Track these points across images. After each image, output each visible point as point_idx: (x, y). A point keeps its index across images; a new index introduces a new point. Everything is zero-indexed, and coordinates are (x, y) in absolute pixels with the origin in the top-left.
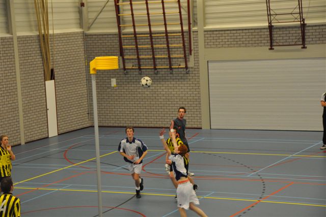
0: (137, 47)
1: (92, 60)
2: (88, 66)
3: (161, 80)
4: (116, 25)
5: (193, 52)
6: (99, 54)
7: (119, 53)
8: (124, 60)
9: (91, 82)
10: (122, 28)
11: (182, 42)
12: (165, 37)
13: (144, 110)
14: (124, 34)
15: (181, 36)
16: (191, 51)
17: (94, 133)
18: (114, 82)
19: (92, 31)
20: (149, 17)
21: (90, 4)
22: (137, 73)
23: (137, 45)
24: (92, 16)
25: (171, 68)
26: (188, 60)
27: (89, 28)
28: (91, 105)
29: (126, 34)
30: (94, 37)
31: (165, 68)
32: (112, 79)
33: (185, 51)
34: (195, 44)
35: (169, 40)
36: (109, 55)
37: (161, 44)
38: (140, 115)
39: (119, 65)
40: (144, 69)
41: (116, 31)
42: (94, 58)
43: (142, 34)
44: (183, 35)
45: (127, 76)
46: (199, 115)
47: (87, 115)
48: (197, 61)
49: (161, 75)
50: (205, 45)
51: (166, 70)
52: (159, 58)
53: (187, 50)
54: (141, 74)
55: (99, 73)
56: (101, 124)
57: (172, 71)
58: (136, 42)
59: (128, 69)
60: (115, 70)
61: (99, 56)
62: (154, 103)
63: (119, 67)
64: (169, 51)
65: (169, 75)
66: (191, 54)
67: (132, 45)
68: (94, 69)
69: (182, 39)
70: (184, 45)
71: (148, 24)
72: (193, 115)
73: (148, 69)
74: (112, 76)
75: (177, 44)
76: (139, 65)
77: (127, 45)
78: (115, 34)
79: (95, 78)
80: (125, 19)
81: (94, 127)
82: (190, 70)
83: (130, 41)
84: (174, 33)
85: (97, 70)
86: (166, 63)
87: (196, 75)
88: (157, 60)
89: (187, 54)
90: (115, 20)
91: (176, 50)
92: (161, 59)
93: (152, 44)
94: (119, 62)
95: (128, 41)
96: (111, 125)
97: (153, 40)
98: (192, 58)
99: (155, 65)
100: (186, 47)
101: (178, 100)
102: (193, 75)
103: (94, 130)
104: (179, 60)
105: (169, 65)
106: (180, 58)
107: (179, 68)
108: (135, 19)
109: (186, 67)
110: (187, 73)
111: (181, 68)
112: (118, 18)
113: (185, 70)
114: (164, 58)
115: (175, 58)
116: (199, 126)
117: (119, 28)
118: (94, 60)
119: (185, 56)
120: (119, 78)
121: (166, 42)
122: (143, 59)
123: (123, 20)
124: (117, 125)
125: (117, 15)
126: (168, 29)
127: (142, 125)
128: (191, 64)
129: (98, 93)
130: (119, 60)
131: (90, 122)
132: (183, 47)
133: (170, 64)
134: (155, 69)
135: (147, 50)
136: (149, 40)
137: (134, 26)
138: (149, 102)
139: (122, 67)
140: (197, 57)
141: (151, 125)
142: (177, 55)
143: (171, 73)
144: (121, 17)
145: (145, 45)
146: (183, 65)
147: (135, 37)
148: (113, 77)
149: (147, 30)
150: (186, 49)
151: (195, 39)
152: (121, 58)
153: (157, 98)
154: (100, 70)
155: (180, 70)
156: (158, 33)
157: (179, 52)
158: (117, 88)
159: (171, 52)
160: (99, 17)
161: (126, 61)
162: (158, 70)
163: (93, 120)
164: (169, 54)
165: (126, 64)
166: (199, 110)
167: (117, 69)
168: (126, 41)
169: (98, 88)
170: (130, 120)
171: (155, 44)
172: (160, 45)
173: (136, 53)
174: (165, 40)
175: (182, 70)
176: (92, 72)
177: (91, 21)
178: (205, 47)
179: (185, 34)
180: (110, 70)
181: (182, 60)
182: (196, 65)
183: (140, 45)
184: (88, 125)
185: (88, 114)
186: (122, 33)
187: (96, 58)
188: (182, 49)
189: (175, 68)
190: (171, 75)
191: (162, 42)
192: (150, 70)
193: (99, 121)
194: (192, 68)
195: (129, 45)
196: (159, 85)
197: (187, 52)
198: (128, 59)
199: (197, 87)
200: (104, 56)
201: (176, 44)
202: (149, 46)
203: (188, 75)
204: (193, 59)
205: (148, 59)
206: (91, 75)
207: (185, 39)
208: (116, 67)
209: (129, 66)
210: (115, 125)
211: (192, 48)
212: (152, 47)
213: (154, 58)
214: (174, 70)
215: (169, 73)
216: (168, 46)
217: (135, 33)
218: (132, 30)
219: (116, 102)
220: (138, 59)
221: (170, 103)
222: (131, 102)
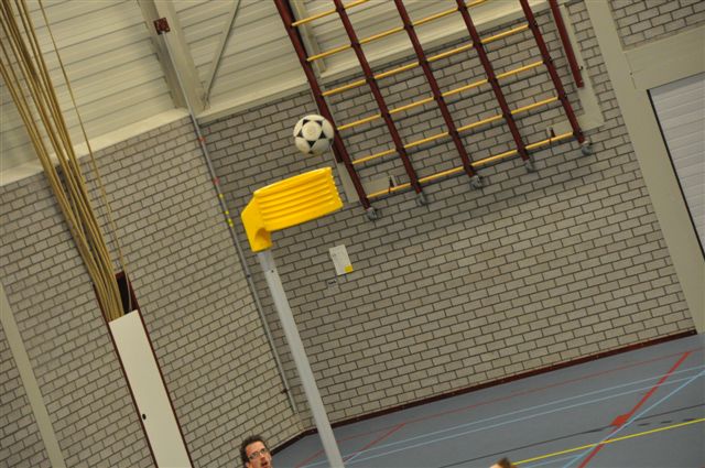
0: (386, 115)
1: (245, 205)
2: (239, 230)
3: (503, 204)
4: (295, 59)
5: (585, 75)
6: (267, 175)
7: (332, 155)
8: (353, 173)
9: (264, 280)
10: (316, 66)
11: (537, 51)
12: (474, 52)
13: (473, 324)
14: (329, 86)
15: (530, 33)
16: (576, 72)
17: (321, 452)
18: (341, 259)
19: (218, 108)
21: (185, 18)
22: (412, 204)
23: (383, 108)
24: (205, 54)
25: (525, 154)
26: (574, 107)
27: (206, 99)
28: (287, 358)
29: (337, 83)
30: (231, 123)
31: (503, 160)
32: (332, 251)
33: (556, 79)
34: (586, 45)
35: (490, 57)
36: (299, 171)
37: (466, 81)
38: (462, 345)
39: (342, 194)
40: (430, 183)
41: (300, 80)
42: (251, 194)
43: (391, 65)
44: (533, 27)
45: (378, 224)
46: (670, 289)
47: (284, 397)
48: (610, 104)
49: (497, 188)
50: (622, 38)
51: (509, 165)
52: (473, 132)
53: (564, 74)
54: (426, 204)
55: (282, 240)
56: (340, 416)
57: (533, 162)
58: (379, 99)
59: (377, 199)
60: (332, 214)
61: (265, 183)
62: (500, 289)
63: (345, 201)
64: (500, 98)
65: (525, 179)
66: (580, 84)
67: (367, 112)
68: (262, 233)
69: (533, 42)
70: (548, 62)
72: (650, 295)
73: (448, 178)
74: (328, 238)
75: (523, 62)
76: (412, 174)
77: (349, 118)
78: (301, 94)
79: (272, 264)
80: (319, 32)
81: (316, 431)
82: (595, 138)
83: (358, 101)
84: (500, 28)
85: (273, 232)
86: (501, 140)
87: (621, 150)
88: (470, 139)
89: (567, 89)
90: (288, 44)
91: (523, 84)
92: (482, 130)
93: (436, 90)
94: (339, 185)
95: (349, 104)
96: (374, 407)
97: (436, 75)
98: (587, 98)
99: (465, 158)
100: (557, 64)
101: (583, 256)
102: (611, 153)
103: (320, 442)
104: (546, 116)
106: (548, 108)
107: (551, 145)
108: (353, 20)
109: (579, 135)
110: (586, 155)
111: (560, 142)
112: (295, 34)
113: (575, 144)
114: (491, 126)
115: (529, 114)
116: (684, 326)
117: (307, 67)
118: (252, 204)
119: (563, 97)
120: (355, 239)
121: (482, 69)
122: (419, 149)
123: (311, 37)
124: (393, 402)
125: (288, 27)
127: (480, 379)
128: (588, 121)
129: (298, 312)
130: (337, 177)
131: (298, 417)
132: (545, 68)
133: (519, 140)
134: (470, 171)
135: (423, 117)
136: (422, 80)
137: (356, 46)
138: (483, 293)
139: (354, 197)
140: (604, 89)
141: (511, 371)
142: (535, 100)
143: (529, 172)
144: (303, 30)
145: (411, 99)
146: (564, 130)
147: (372, 82)
148: (333, 243)
149: (406, 45)
150: (560, 72)
151: (580, 27)
152: (342, 168)
153: (505, 269)
154: (281, 231)
155: (557, 150)
156: (445, 47)
157: (538, 89)
158: (358, 275)
159: (508, 99)
160: (229, 51)
161: (364, 173)
162: (483, 173)
163: (308, 410)
164: (504, 106)
165: (366, 185)
166: (669, 271)
167: (341, 210)
168: (341, 106)
169: (292, 294)
170: (432, 372)
171: (448, 87)
172: (466, 84)
173: (389, 138)
174: (477, 61)
175: (566, 147)
176: (256, 245)
177: (205, 73)
178: (625, 46)
179: (539, 21)
180: (316, 220)
181: (555, 113)
182: (608, 115)
183: (394, 105)
184: (295, 431)
185: (285, 391)
186: (320, 82)
187: (257, 192)
188: (544, 78)
189: (541, 149)
190: (534, 177)
191: (469, 74)
192: (453, 182)
193: (331, 407)
194: (598, 130)
195: (359, 116)
196: (500, 224)
197: (566, 80)
198: (366, 166)
199: (636, 194)
200: (283, 177)
201: (521, 65)
202: (429, 100)
203: (592, 159)
204: (594, 100)
205: (437, 144)
206: (255, 255)
207: (546, 38)
208: (335, 203)
209: (377, 187)
210: (386, 404)
211: (580, 63)
212: (439, 98)
213: (456, 137)
214: (537, 156)
215: (522, 170)
216: (493, 80)
217: (367, 70)
218: (354, 62)
219: (368, 326)
220: (404, 154)
221: (557, 273)
222: (420, 311)
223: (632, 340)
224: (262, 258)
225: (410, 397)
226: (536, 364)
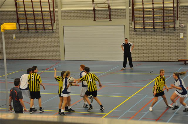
0: (26, 18)
1: (2, 25)
3: (39, 36)
4: (15, 6)
5: (56, 21)
6: (6, 21)
7: (17, 21)
8: (19, 25)
9: (2, 36)
10: (18, 8)
12: (41, 14)
13: (31, 51)
14: (19, 12)
15: (49, 13)
16: (54, 21)
17: (3, 62)
18: (14, 36)
19: (1, 10)
20: (32, 3)
22: (27, 32)
23: (26, 17)
24: (2, 1)
25: (44, 30)
26: (53, 25)
29: (20, 12)
30: (3, 12)
31: (41, 30)
32: (13, 35)
33: (51, 21)
34: (57, 17)
35: (43, 15)
36: (11, 22)
37: (39, 17)
39: (17, 27)
40: (30, 30)
41: (15, 10)
42: (3, 23)
43: (29, 12)
44: (50, 13)
45: (21, 33)
46: (59, 54)
48: (58, 26)
49: (39, 33)
50: (62, 18)
51: (42, 30)
52: (38, 24)
53: (53, 20)
54: (29, 32)
55: (6, 31)
56: (8, 58)
58: (26, 16)
59: (22, 30)
60: (15, 30)
61: (6, 22)
62: (36, 47)
63: (17, 28)
64: (43, 21)
66: (55, 22)
67: (23, 17)
68: (3, 29)
69: (50, 15)
70: (51, 18)
71: (32, 7)
72: (56, 53)
73: (33, 30)
74: (13, 33)
75: (48, 17)
76: (28, 28)
77: (21, 17)
78: (14, 12)
79: (4, 34)
80: (20, 4)
81: (3, 59)
82: (54, 30)
83: (23, 15)
84: (45, 11)
85: (5, 30)
86: (42, 27)
87: (58, 33)
88: (37, 25)
89: (53, 23)
90: (15, 4)
91: (47, 20)
92: (39, 25)
94: (17, 26)
95: (21, 15)
96: (13, 58)
97: (35, 15)
98: (55, 25)
99: (36, 28)
100: (52, 19)
101: (48, 46)
102: (56, 33)
103: (4, 61)
104: (49, 25)
105: (43, 28)
106: (49, 24)
107: (48, 29)
108: (25, 4)
109: (52, 29)
110: (53, 32)
111: (50, 29)
113: (52, 30)
114: (41, 24)
115: (46, 24)
116: (59, 59)
117: (16, 8)
118: (3, 25)
119: (52, 23)
120: (17, 34)
121: (42, 16)
122: (30, 24)
123: (18, 4)
125: (15, 2)
126: (43, 9)
127: (29, 58)
128: (55, 28)
129: (6, 42)
130: (17, 25)
134: (36, 30)
135: (31, 20)
136: (33, 15)
137: (24, 7)
138: (33, 47)
139: (18, 28)
140: (58, 24)
141: (34, 59)
142: (47, 23)
143: (44, 32)
144: (17, 3)
145: (31, 17)
147: (25, 13)
148: (14, 34)
149: (32, 9)
150: (52, 20)
151: (57, 15)
152: (18, 24)
153: (37, 44)
155: (49, 30)
156: (37, 12)
157: (48, 21)
158: (16, 39)
159: (44, 21)
160: (5, 2)
161: (21, 25)
162: (38, 30)
163: (3, 56)
164: (43, 22)
165: (21, 27)
166: (59, 51)
167: (16, 30)
168: (20, 15)
169: (5, 39)
170: (23, 56)
171: (36, 17)
172: (39, 18)
173: (26, 22)
174: (41, 15)
175: (50, 30)
176: (2, 31)
177: (1, 4)
178: (62, 19)
179: (51, 12)
180: (12, 30)
181: (50, 25)
182: (57, 28)
183: (28, 17)
184: (1, 58)
185: (0, 52)
186: (18, 11)
187: (4, 23)
188: (50, 20)
189: (47, 30)
191: (40, 16)
193: (7, 57)
194: (55, 29)
195: (22, 17)
196: (38, 38)
197: (53, 21)
198: (21, 24)
199: (58, 39)
200: (9, 22)
201: (47, 17)
203: (53, 33)
204: (56, 25)
205: (32, 24)
207: (52, 15)
208: (16, 28)
209: (22, 28)
210: (15, 58)
211: (55, 20)
212: (34, 18)
213: (35, 24)
214: (46, 30)
215: (43, 32)
216: (43, 18)
217: (25, 11)
218: (24, 10)
219: (15, 47)
220: (27, 24)
221: (44, 47)
222: (24, 47)
223: (52, 59)
224: (2, 33)
225: (19, 58)
226: (38, 59)
